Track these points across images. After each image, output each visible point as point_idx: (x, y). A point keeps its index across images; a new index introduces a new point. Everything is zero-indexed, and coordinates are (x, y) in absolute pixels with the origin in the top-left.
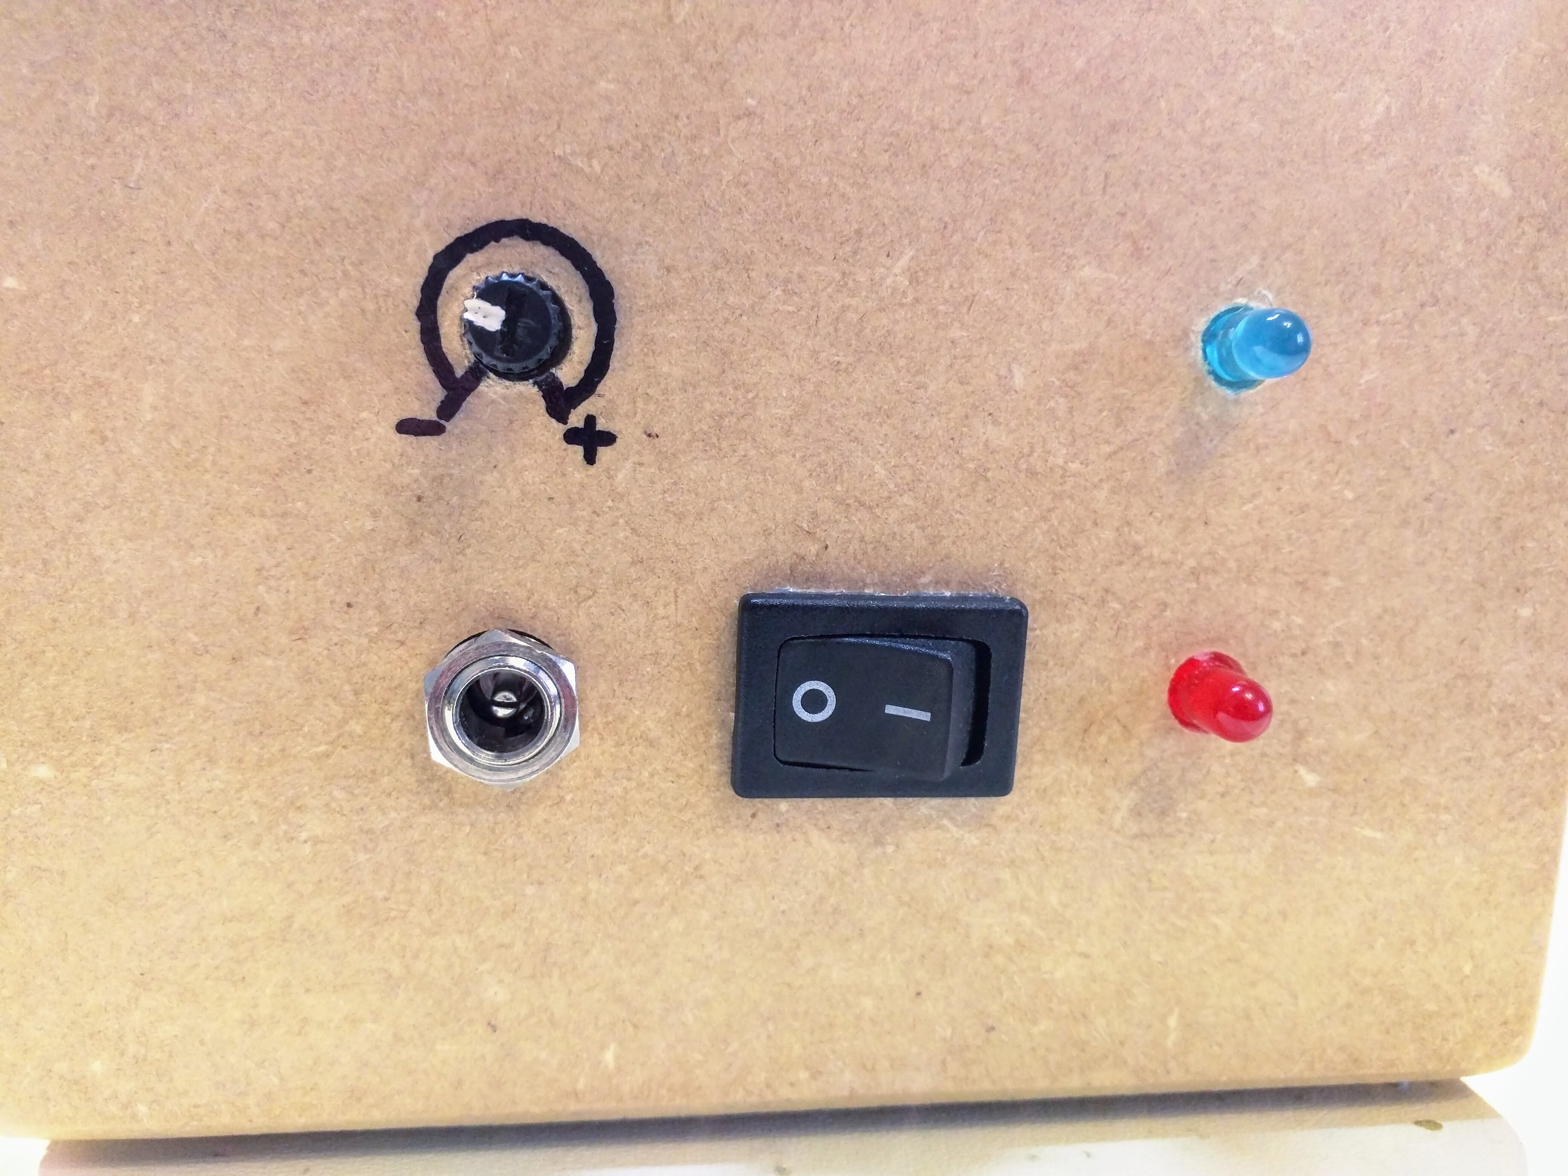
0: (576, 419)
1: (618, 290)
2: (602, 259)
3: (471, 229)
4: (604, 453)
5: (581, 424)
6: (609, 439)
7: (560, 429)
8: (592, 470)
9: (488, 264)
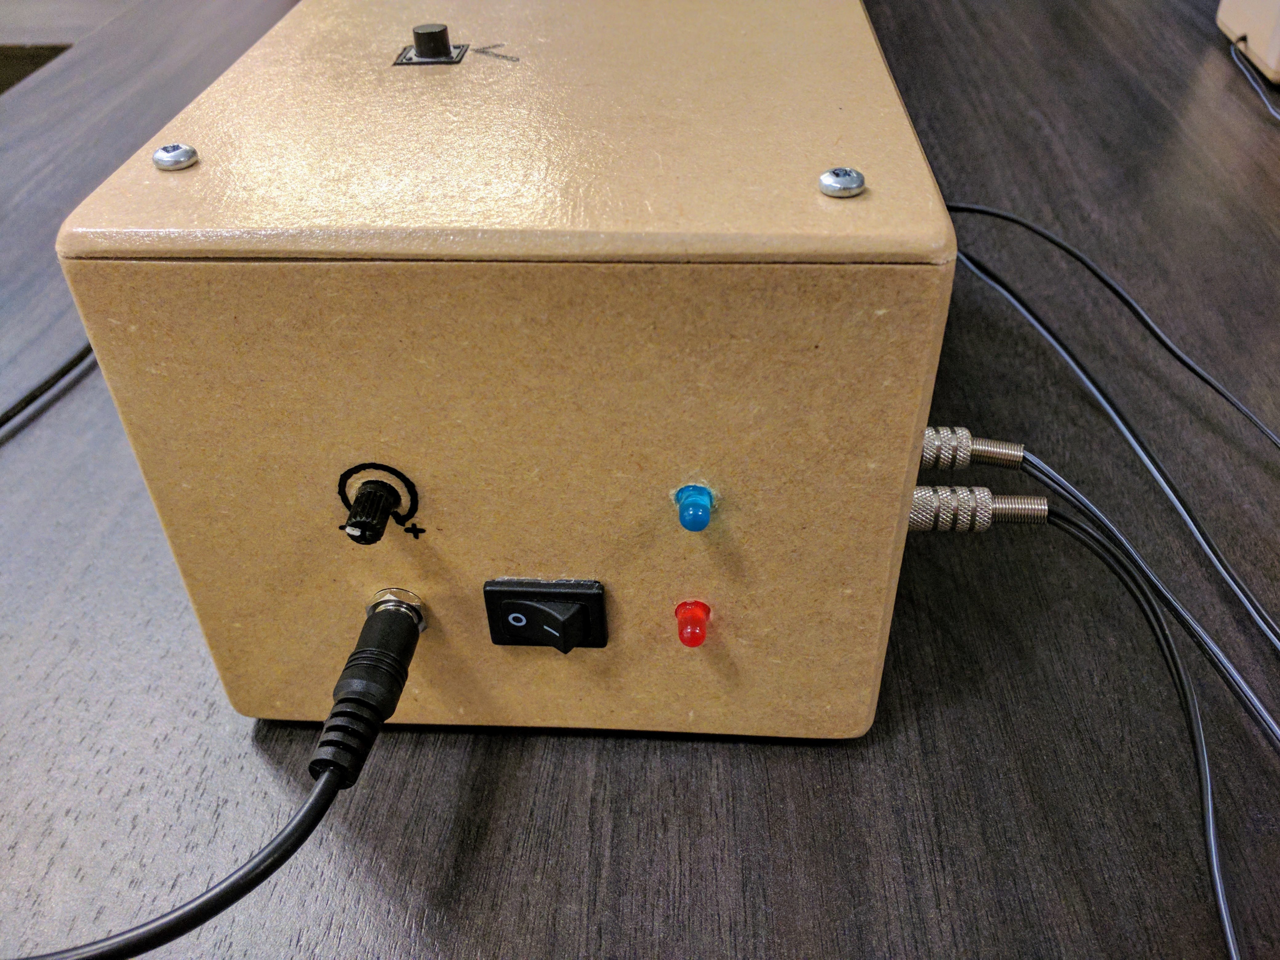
0: (408, 524)
1: (416, 484)
2: (408, 475)
3: (353, 466)
4: (421, 535)
5: (410, 526)
6: (423, 531)
7: (403, 528)
8: (418, 541)
9: (362, 478)
